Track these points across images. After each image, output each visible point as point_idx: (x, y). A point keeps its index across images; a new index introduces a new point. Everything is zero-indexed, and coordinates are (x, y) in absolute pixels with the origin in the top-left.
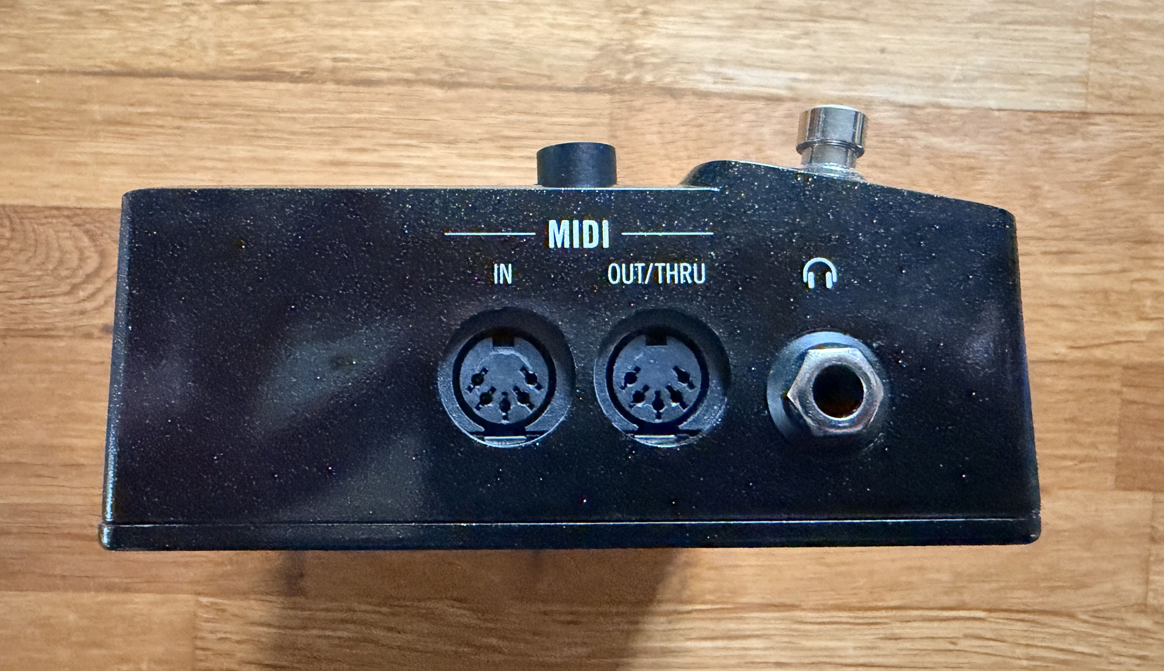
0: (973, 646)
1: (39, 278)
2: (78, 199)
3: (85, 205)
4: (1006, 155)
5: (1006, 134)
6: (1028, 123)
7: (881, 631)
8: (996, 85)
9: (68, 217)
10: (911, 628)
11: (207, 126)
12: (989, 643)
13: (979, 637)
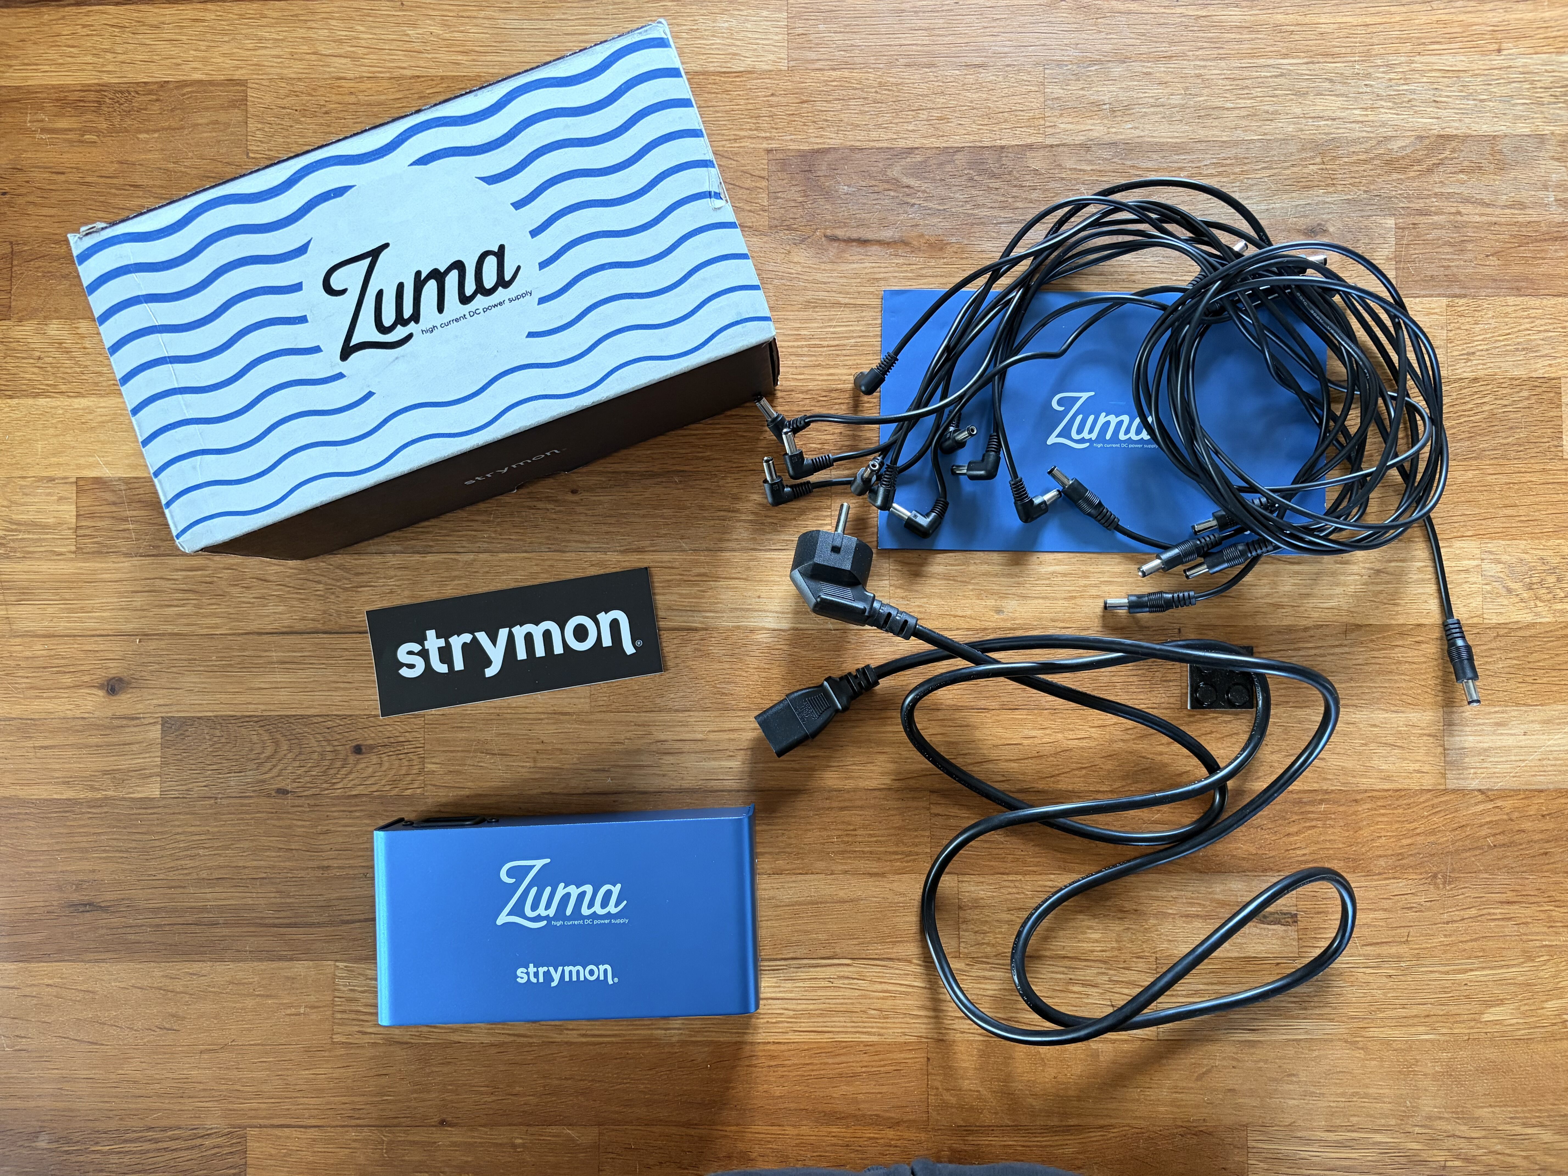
0: (844, 984)
2: (263, 711)
3: (265, 714)
9: (256, 722)
10: (802, 972)
12: (855, 981)
13: (848, 978)
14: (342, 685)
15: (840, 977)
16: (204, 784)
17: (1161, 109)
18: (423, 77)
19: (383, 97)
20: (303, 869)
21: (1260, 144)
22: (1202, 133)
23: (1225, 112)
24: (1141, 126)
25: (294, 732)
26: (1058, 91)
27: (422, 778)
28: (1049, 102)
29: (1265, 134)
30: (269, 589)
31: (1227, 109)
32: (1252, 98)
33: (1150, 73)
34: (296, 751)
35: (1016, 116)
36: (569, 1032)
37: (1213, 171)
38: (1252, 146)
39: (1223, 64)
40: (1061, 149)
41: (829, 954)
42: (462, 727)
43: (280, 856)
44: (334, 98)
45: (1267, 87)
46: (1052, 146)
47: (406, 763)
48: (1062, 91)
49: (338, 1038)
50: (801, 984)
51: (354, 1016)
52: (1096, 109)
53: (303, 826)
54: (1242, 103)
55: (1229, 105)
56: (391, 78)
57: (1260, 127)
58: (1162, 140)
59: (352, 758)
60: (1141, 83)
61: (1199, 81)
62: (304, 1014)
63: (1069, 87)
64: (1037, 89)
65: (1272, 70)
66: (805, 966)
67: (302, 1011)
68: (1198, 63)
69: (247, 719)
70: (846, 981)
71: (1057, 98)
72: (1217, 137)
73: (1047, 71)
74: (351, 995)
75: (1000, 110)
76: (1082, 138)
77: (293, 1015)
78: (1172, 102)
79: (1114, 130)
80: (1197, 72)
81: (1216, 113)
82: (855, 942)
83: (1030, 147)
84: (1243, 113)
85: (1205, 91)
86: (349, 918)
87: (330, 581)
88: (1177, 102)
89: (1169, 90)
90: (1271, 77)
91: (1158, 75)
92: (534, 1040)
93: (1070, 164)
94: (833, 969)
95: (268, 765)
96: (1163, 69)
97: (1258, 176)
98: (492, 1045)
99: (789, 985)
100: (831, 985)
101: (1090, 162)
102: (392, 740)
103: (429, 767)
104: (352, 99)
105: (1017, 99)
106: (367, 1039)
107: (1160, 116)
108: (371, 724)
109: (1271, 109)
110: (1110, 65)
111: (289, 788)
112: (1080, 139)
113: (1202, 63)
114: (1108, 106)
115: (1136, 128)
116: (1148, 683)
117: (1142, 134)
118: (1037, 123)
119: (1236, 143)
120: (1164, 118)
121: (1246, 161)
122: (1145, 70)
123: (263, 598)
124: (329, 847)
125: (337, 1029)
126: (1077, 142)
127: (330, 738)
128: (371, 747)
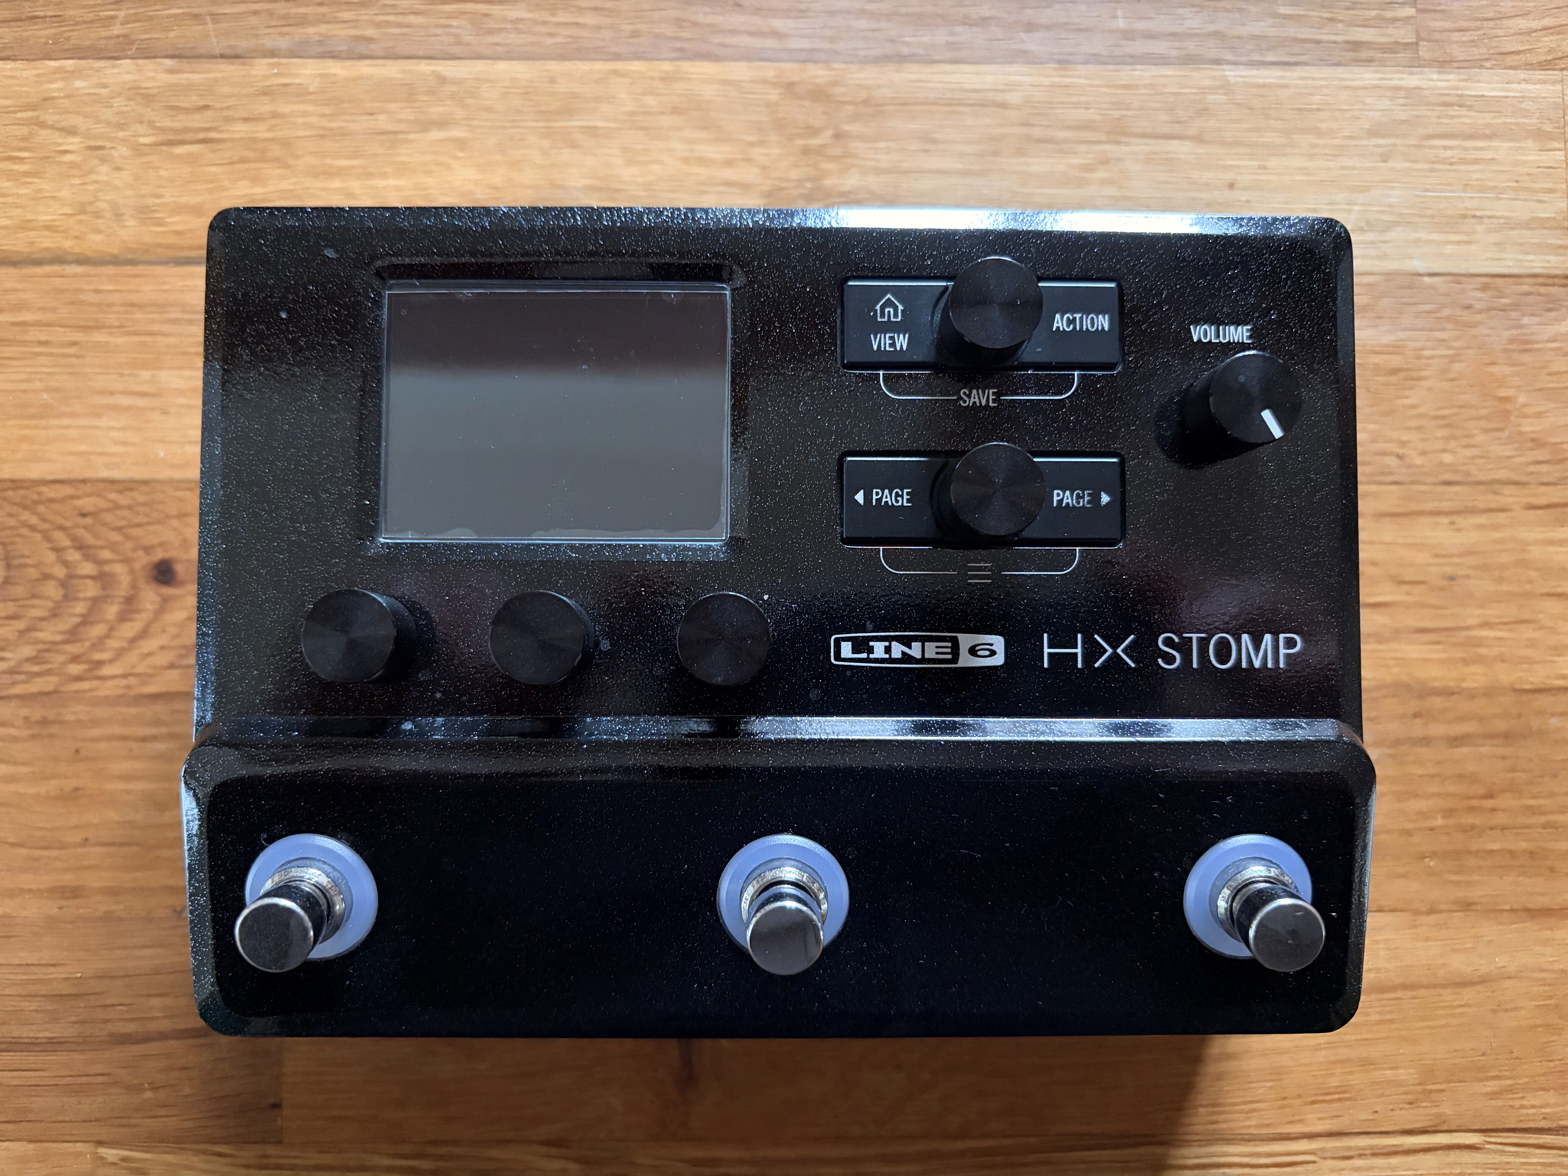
4: (1450, 348)
5: (1446, 312)
6: (1479, 294)
8: (1423, 235)
11: (120, 340)
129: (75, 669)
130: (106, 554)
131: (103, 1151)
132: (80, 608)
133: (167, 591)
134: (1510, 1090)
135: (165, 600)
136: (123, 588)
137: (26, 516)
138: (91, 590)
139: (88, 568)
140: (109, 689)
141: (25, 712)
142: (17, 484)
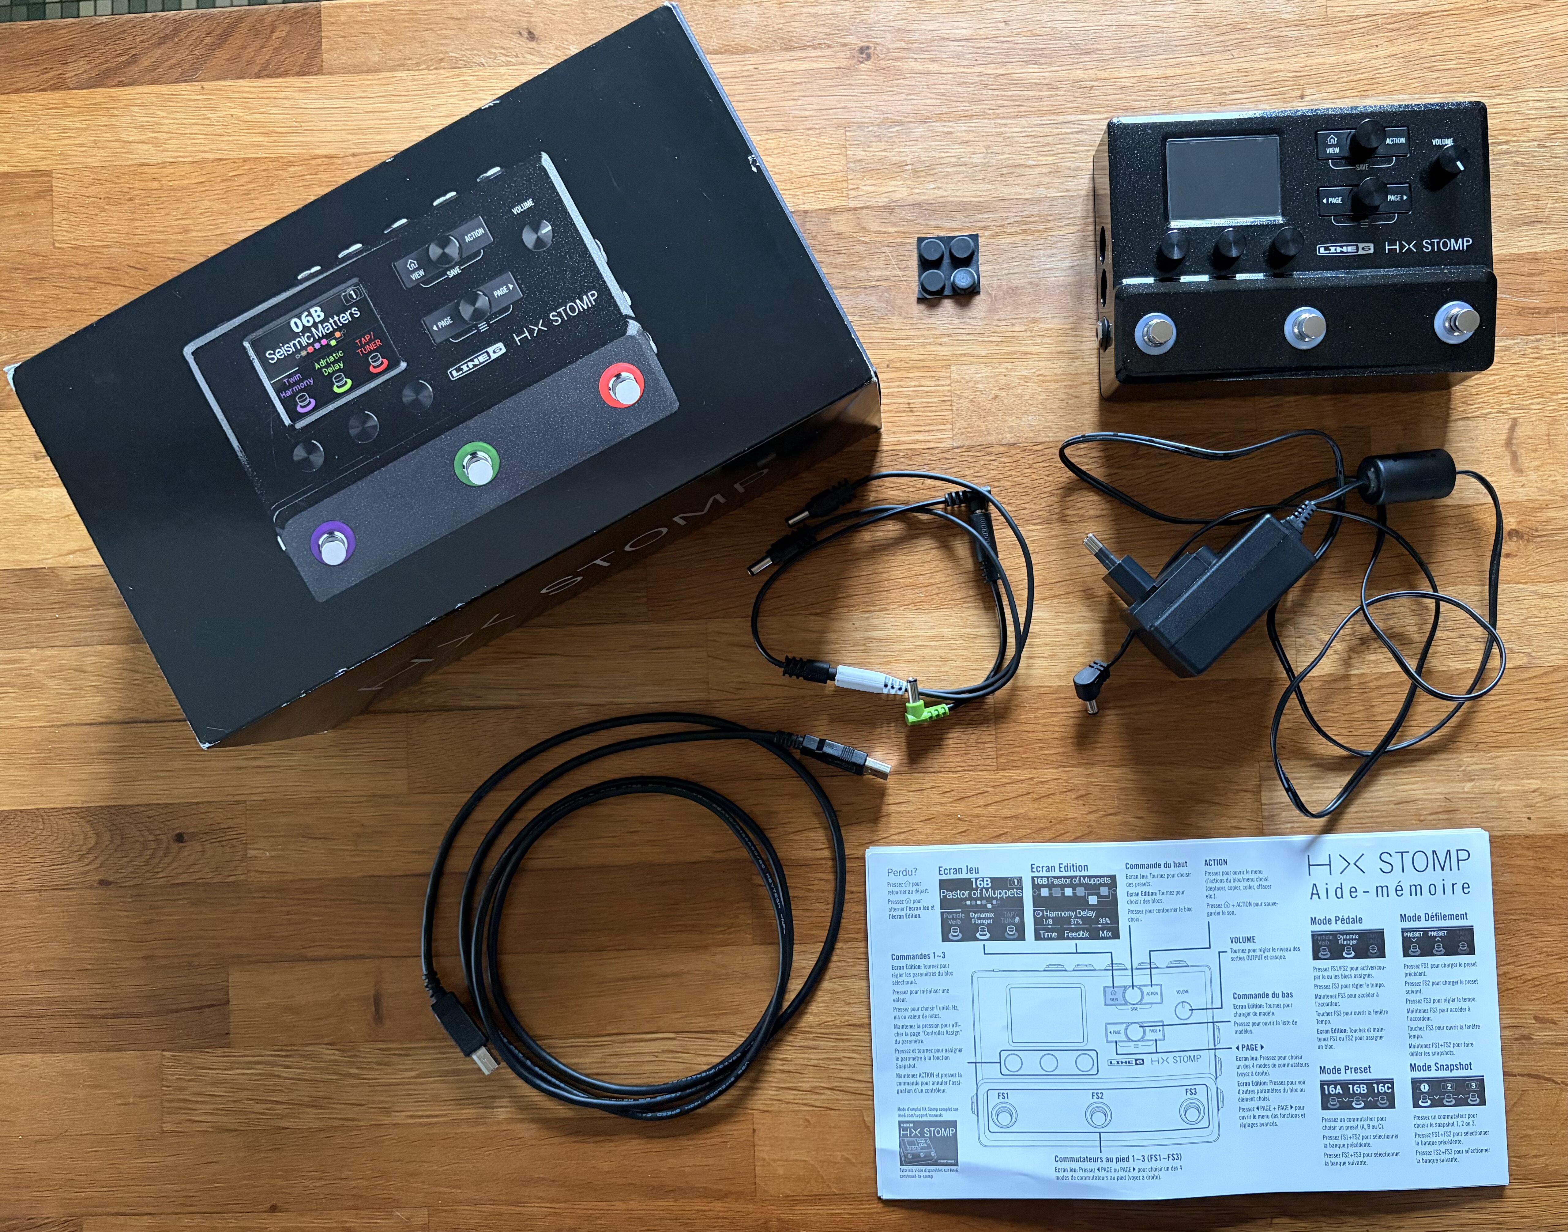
0: (668, 1057)
1: (60, 852)
2: (83, 802)
7: (607, 1051)
9: (77, 814)
10: (626, 1047)
12: (680, 1055)
13: (672, 1051)
14: (161, 774)
15: (664, 1051)
16: (28, 877)
17: (963, 168)
18: (225, 160)
19: (187, 182)
20: (128, 959)
21: (1063, 201)
22: (1005, 191)
23: (1027, 169)
24: (944, 186)
25: (115, 822)
26: (860, 154)
27: (244, 864)
28: (852, 165)
29: (1068, 191)
30: (85, 679)
31: (1030, 167)
32: (1053, 155)
33: (951, 133)
34: (118, 842)
35: (819, 179)
36: (396, 1114)
37: (1018, 230)
38: (1055, 203)
39: (1023, 121)
40: (864, 211)
41: (653, 1029)
42: (283, 812)
43: (104, 948)
44: (137, 185)
45: (1068, 144)
46: (855, 209)
47: (229, 850)
48: (864, 153)
49: (167, 1127)
50: (626, 1059)
51: (181, 1105)
52: (898, 170)
53: (127, 917)
54: (1044, 160)
55: (1031, 163)
56: (193, 162)
57: (1062, 183)
58: (965, 200)
59: (175, 847)
60: (942, 143)
61: (1001, 139)
62: (134, 1104)
63: (871, 149)
64: (839, 152)
65: (1072, 126)
66: (629, 1041)
67: (131, 1100)
68: (999, 121)
69: (69, 811)
70: (670, 1055)
71: (860, 161)
72: (1020, 194)
73: (848, 134)
74: (180, 1084)
75: (803, 174)
76: (886, 200)
77: (123, 1105)
78: (974, 161)
79: (917, 191)
80: (998, 130)
81: (1019, 171)
82: (678, 1016)
83: (833, 211)
84: (1045, 170)
85: (1006, 150)
86: (174, 1007)
87: (147, 670)
88: (979, 161)
89: (970, 149)
90: (1072, 133)
91: (959, 134)
92: (362, 1123)
93: (874, 226)
94: (657, 1043)
95: (91, 857)
96: (964, 128)
97: (1061, 233)
98: (321, 1130)
99: (615, 1060)
100: (655, 1059)
101: (895, 224)
102: (214, 827)
103: (251, 853)
104: (155, 185)
105: (819, 163)
106: (196, 1127)
107: (962, 175)
108: (193, 812)
109: (1073, 166)
110: (911, 125)
111: (111, 879)
112: (882, 201)
113: (1003, 121)
114: (910, 167)
115: (939, 188)
116: (963, 745)
117: (945, 194)
118: (840, 185)
119: (1039, 201)
120: (966, 177)
121: (1050, 218)
122: (946, 130)
123: (81, 689)
124: (153, 936)
125: (167, 1117)
126: (881, 204)
127: (152, 827)
128: (193, 835)
129: (148, 875)
130: (158, 832)
131: (164, 1053)
132: (149, 852)
133: (181, 845)
134: (686, 1016)
135: (181, 848)
136: (164, 845)
137: (128, 819)
138: (153, 845)
139: (151, 837)
140: (161, 882)
141: (130, 892)
142: (124, 807)
